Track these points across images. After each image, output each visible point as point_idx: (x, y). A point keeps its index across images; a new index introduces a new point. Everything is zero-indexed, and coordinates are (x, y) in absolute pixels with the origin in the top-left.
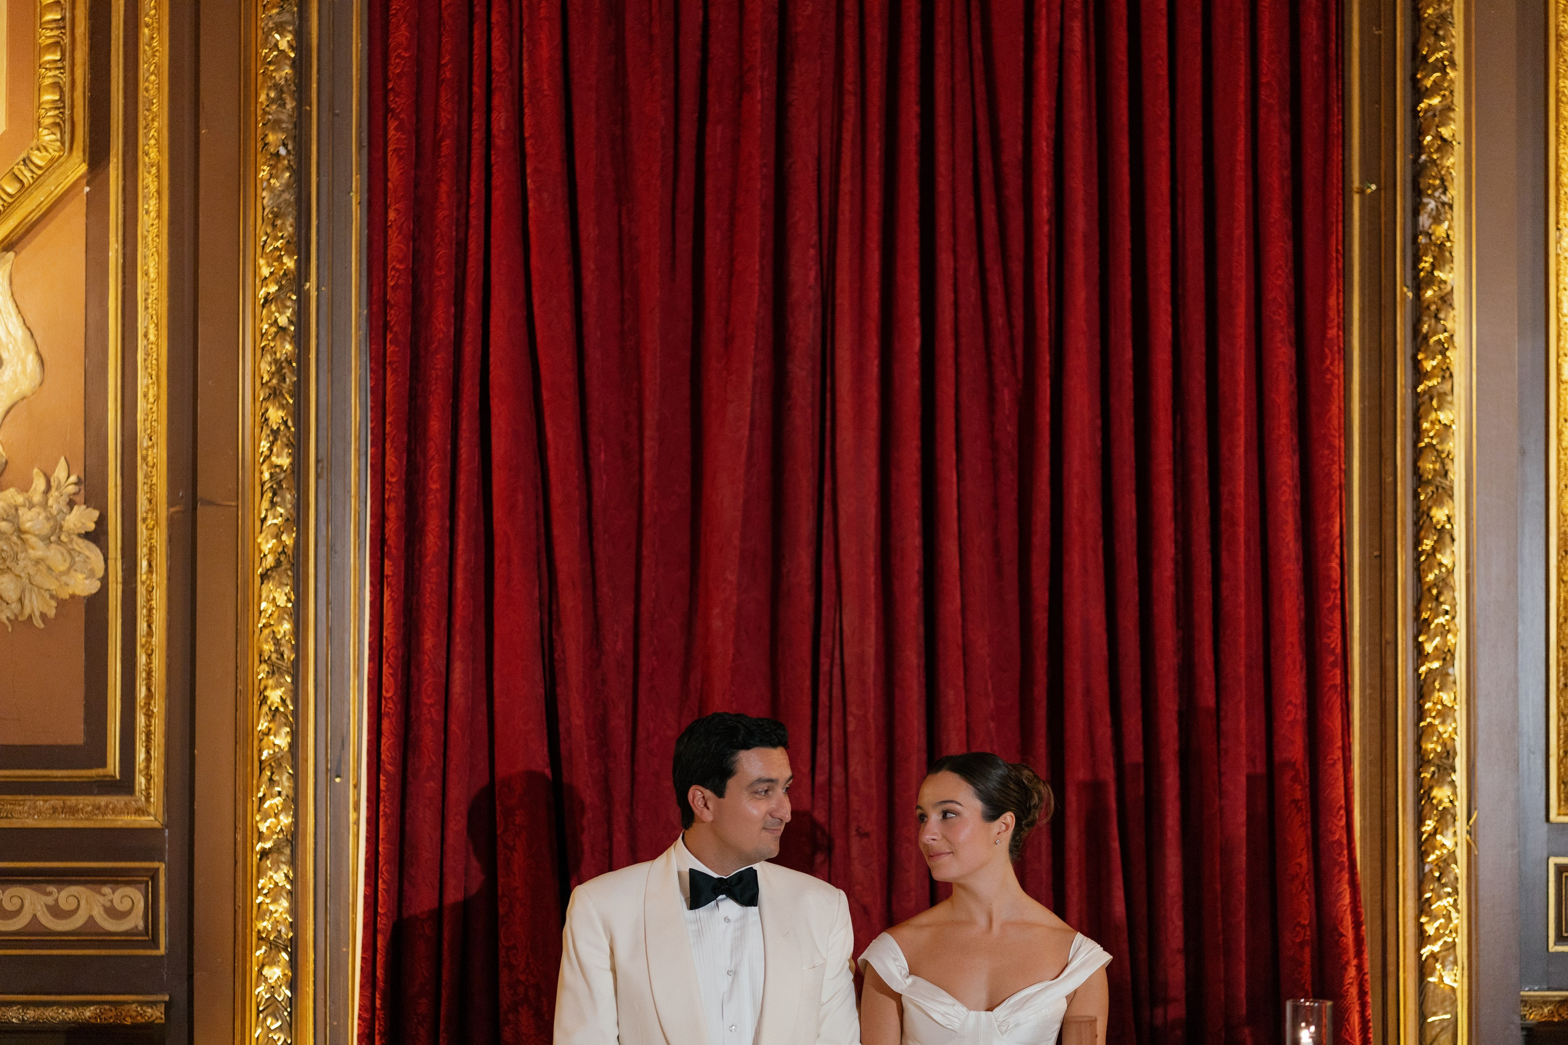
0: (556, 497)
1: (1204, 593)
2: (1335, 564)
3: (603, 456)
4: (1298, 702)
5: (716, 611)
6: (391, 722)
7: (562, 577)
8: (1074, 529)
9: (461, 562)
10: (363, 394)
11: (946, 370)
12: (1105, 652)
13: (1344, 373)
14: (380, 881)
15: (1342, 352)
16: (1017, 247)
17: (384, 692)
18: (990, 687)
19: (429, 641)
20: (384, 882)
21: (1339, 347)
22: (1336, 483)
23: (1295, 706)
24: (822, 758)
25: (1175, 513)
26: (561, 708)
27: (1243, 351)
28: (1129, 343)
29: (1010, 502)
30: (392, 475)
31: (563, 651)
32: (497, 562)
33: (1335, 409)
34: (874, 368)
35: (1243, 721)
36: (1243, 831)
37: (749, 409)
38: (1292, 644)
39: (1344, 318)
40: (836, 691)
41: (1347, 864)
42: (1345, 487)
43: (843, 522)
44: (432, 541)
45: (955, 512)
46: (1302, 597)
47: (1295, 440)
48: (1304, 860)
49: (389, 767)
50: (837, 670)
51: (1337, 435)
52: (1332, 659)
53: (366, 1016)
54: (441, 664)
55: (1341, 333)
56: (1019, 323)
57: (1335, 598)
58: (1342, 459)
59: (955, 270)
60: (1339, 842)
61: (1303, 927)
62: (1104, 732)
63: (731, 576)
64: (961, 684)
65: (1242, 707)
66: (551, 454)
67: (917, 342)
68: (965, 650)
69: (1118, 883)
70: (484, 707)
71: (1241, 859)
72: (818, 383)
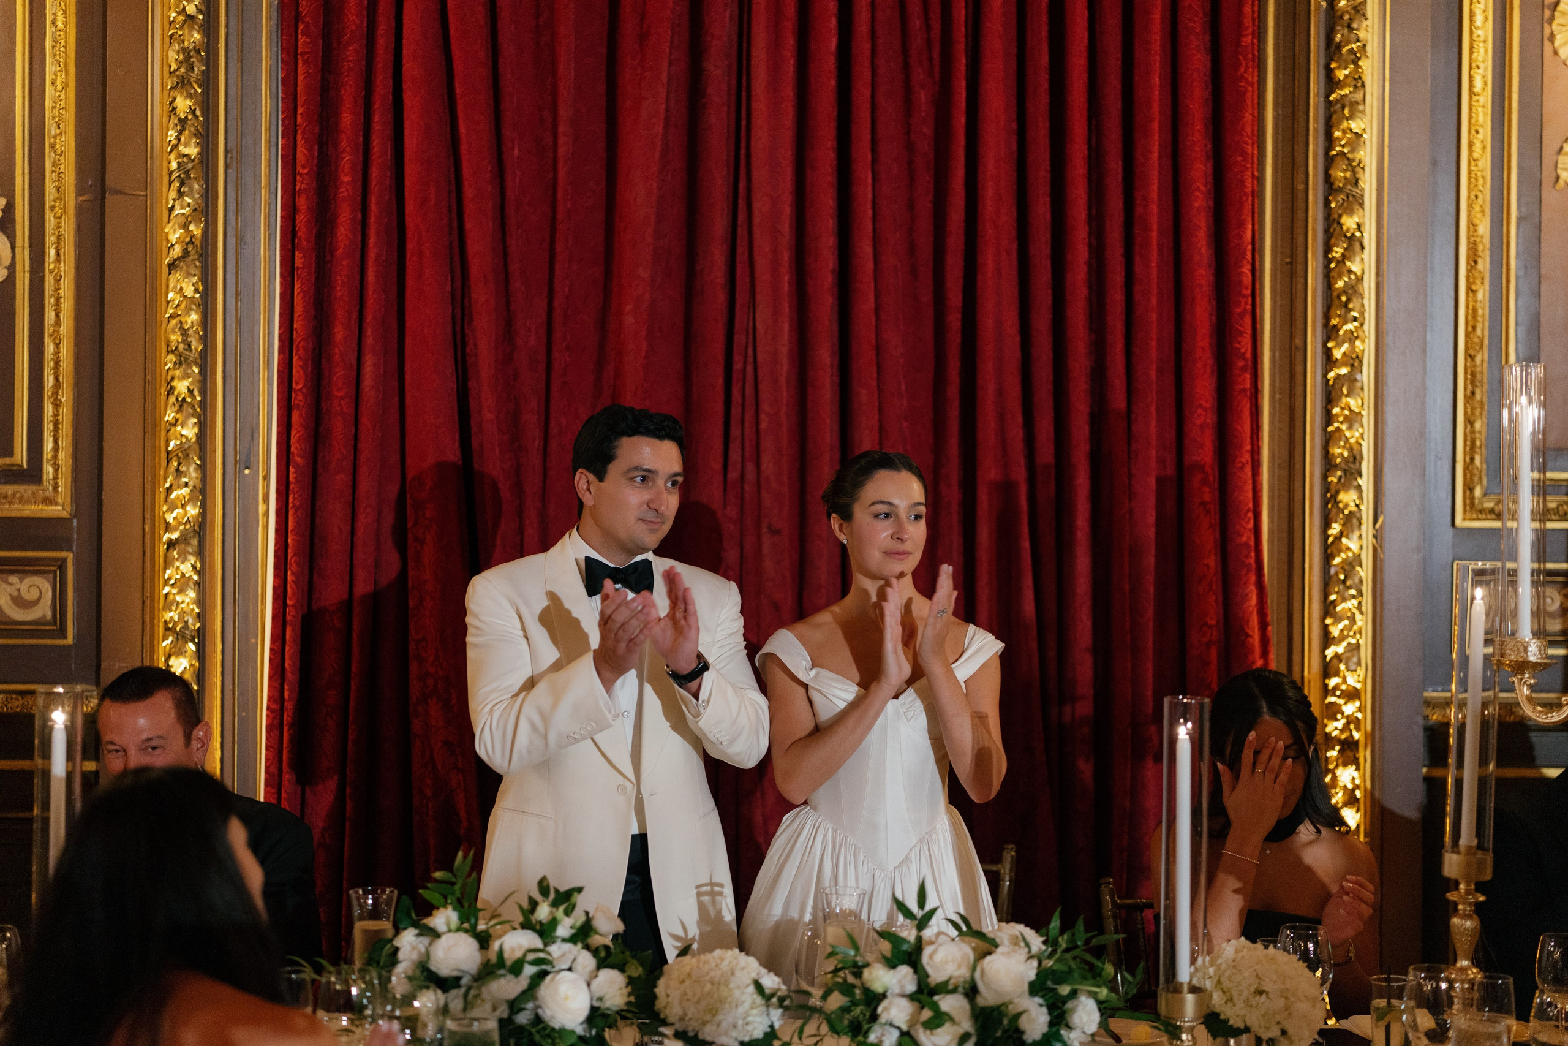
0: (469, 192)
1: (1116, 297)
2: (1246, 269)
3: (516, 151)
4: (1207, 405)
5: (629, 307)
6: (301, 415)
7: (475, 270)
8: (988, 231)
9: (372, 255)
10: (274, 86)
11: (862, 71)
12: (1018, 354)
13: (1259, 81)
14: (289, 573)
15: (1257, 61)
17: (294, 384)
18: (903, 387)
19: (340, 333)
20: (293, 573)
21: (1253, 55)
22: (1249, 190)
23: (1205, 410)
24: (735, 456)
25: (1090, 217)
26: (473, 404)
27: (1158, 57)
28: (1045, 47)
29: (926, 204)
30: (303, 167)
31: (475, 345)
32: (408, 255)
33: (1248, 117)
34: (790, 67)
35: (1154, 423)
36: (1152, 533)
37: (664, 106)
38: (1203, 349)
39: (1259, 27)
40: (749, 390)
41: (1254, 566)
42: (1258, 194)
43: (757, 221)
44: (344, 232)
45: (870, 212)
46: (1214, 303)
47: (1209, 147)
48: (1212, 561)
49: (298, 460)
50: (750, 369)
51: (1250, 141)
52: (1241, 363)
53: (274, 706)
54: (352, 357)
55: (1255, 41)
56: (936, 26)
57: (1246, 303)
58: (1255, 166)
60: (1247, 545)
61: (1210, 627)
62: (1016, 432)
63: (644, 274)
64: (874, 383)
65: (1153, 409)
66: (464, 148)
67: (834, 43)
68: (879, 350)
69: (1028, 581)
70: (396, 400)
71: (1150, 560)
72: (734, 82)
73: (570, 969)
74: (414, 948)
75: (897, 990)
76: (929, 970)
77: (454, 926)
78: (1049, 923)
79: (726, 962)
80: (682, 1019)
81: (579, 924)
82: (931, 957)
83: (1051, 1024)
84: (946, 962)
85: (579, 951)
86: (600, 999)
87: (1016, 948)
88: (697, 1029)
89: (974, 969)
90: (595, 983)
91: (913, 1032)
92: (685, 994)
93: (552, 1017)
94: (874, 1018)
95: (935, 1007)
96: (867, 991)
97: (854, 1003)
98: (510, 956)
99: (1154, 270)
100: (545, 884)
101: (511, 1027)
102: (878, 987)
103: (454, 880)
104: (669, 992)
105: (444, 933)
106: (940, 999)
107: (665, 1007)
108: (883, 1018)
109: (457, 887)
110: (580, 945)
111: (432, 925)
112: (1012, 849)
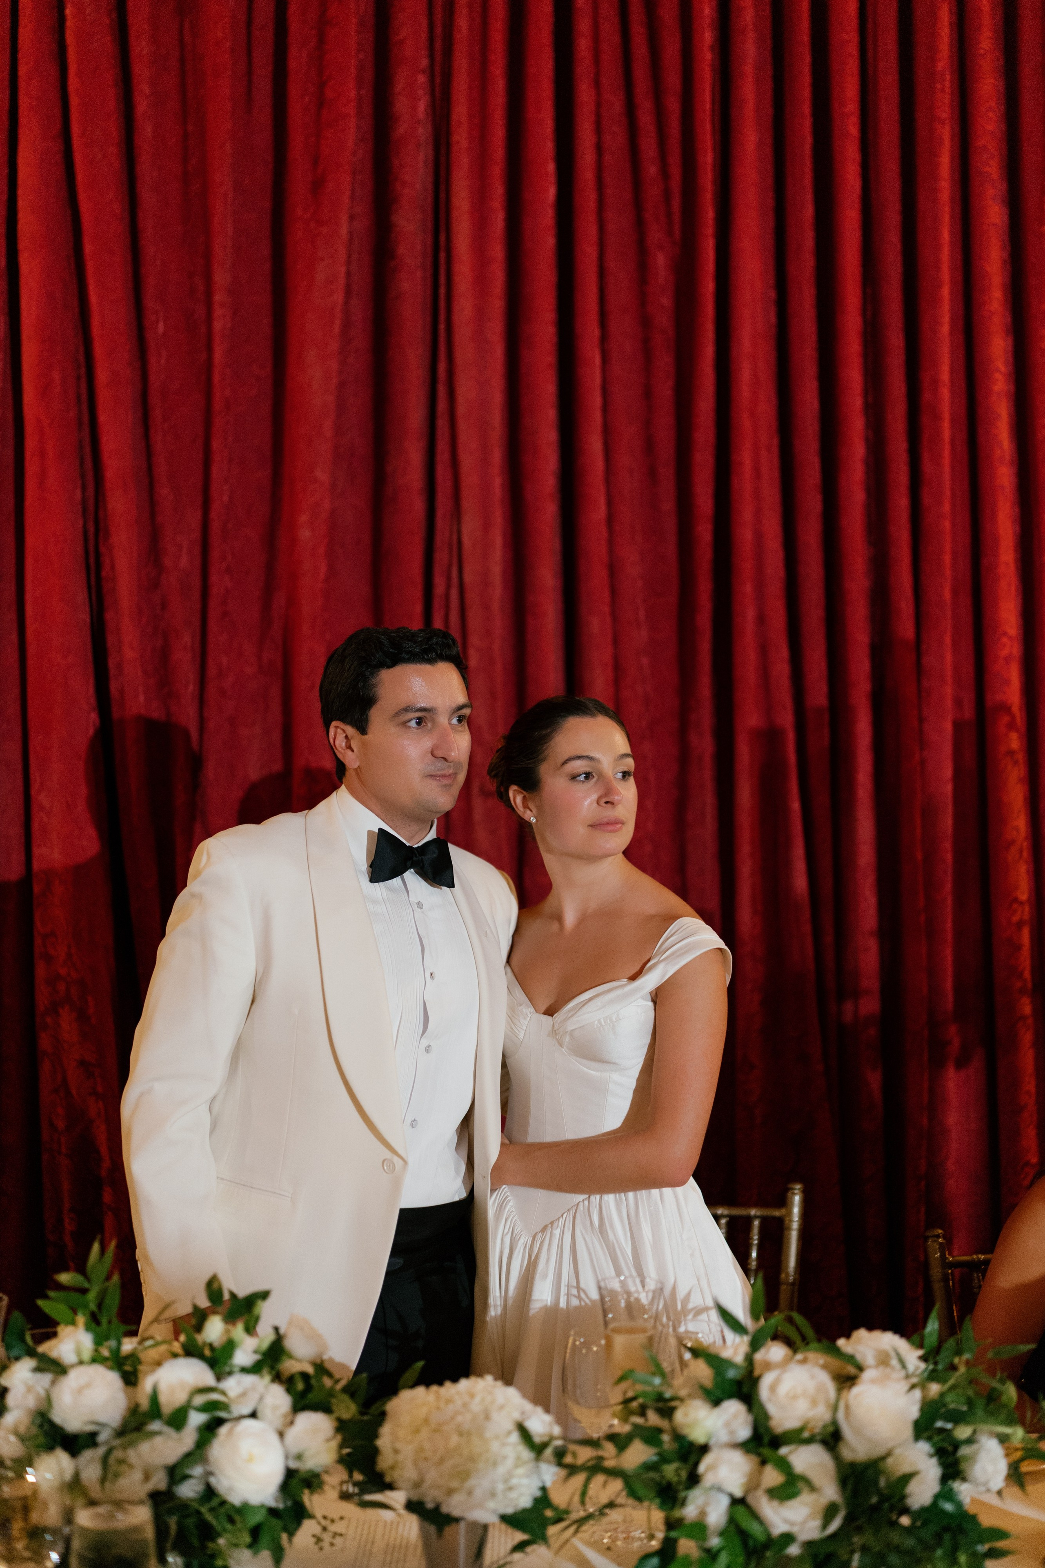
0: (102, 375)
1: (901, 503)
3: (161, 327)
4: (1013, 632)
5: (304, 518)
7: (111, 474)
8: (744, 422)
11: (588, 226)
12: (782, 573)
16: (673, 80)
18: (642, 614)
23: (1010, 638)
25: (867, 404)
26: (111, 640)
27: (947, 208)
29: (665, 390)
31: (113, 567)
32: (28, 455)
34: (498, 222)
35: (949, 655)
36: (949, 788)
37: (343, 270)
38: (1007, 564)
43: (461, 410)
45: (598, 401)
46: (1017, 508)
47: (1009, 319)
48: (1021, 823)
50: (454, 593)
56: (676, 173)
59: (599, 105)
61: (1022, 903)
62: (781, 668)
63: (322, 475)
64: (606, 609)
65: (948, 638)
66: (95, 321)
67: (552, 192)
68: (613, 569)
69: (799, 851)
70: (14, 639)
71: (947, 822)
72: (429, 241)
73: (254, 1415)
74: (29, 1389)
75: (724, 1437)
76: (772, 1409)
77: (87, 1355)
78: (924, 1326)
79: (477, 1399)
80: (417, 1485)
81: (265, 1345)
82: (773, 1388)
83: (945, 1479)
84: (795, 1397)
85: (266, 1387)
86: (299, 1457)
87: (888, 1370)
88: (439, 1499)
89: (835, 1408)
90: (292, 1434)
91: (750, 1500)
92: (421, 1449)
93: (231, 1489)
94: (694, 1480)
95: (784, 1466)
96: (678, 1437)
97: (664, 1459)
98: (170, 1400)
99: (947, 469)
101: (171, 1504)
102: (698, 1436)
103: (87, 1285)
104: (398, 1445)
105: (73, 1366)
106: (790, 1453)
107: (393, 1468)
108: (709, 1480)
109: (92, 1296)
110: (267, 1378)
111: (54, 1354)
112: (799, 1189)
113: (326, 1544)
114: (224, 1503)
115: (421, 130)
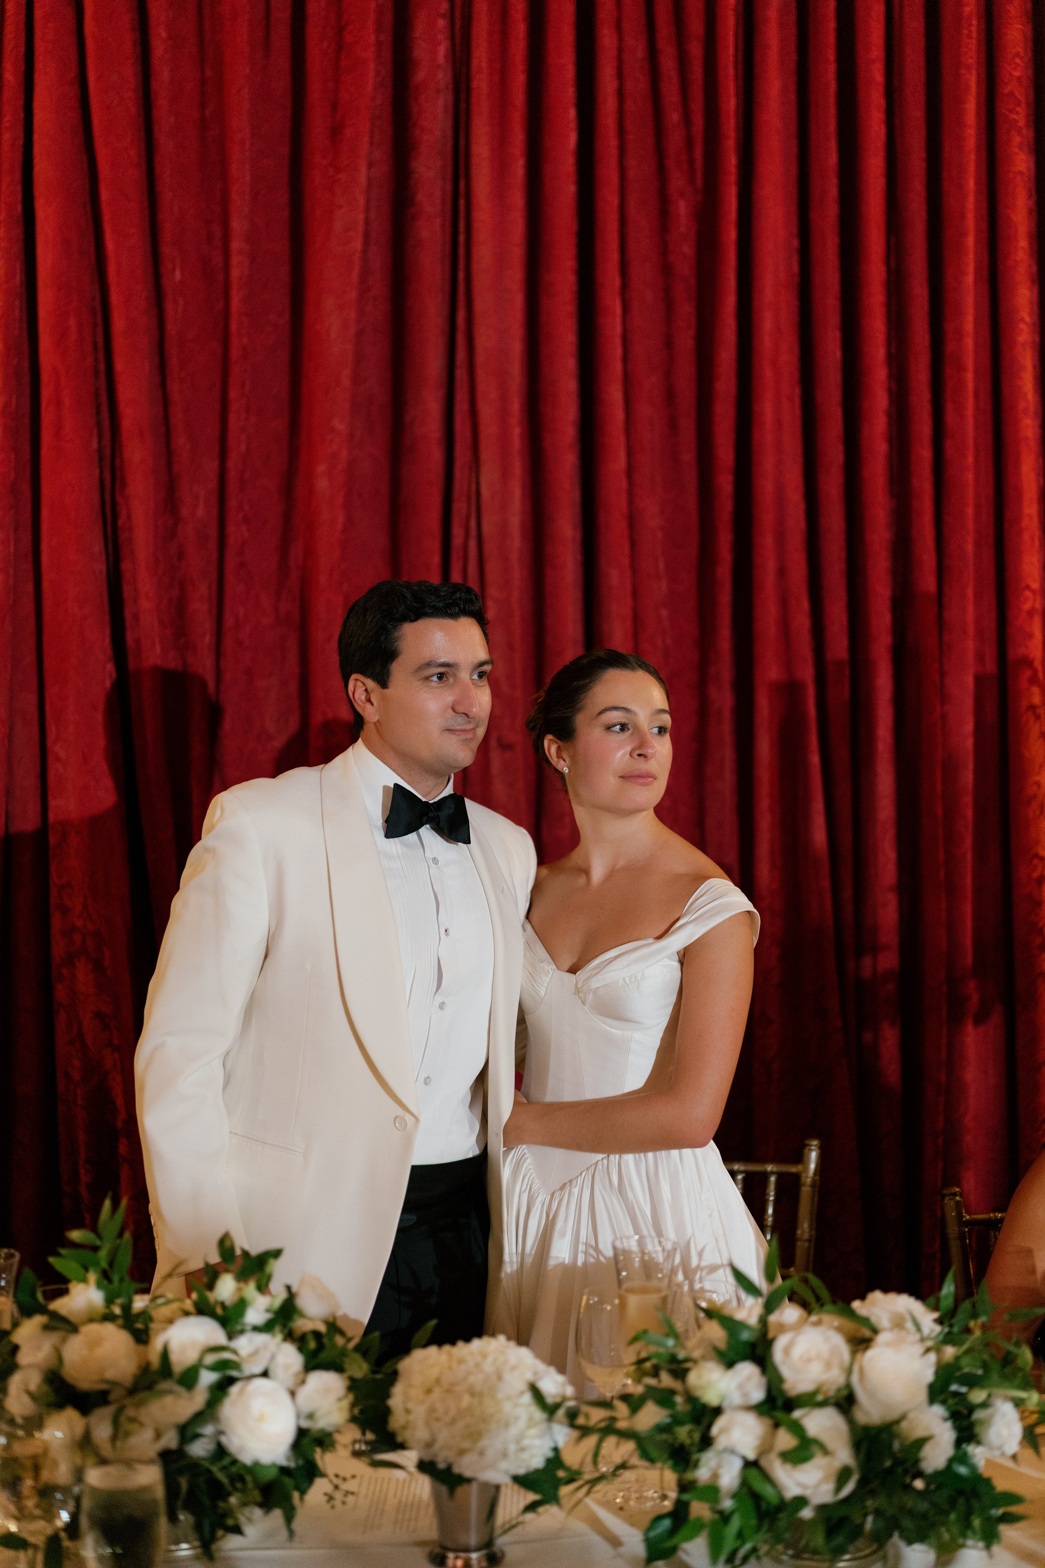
0: (119, 324)
1: (924, 454)
3: (178, 275)
4: (1036, 586)
5: (321, 468)
7: (127, 422)
8: (766, 373)
11: (609, 173)
12: (802, 525)
16: (696, 25)
18: (662, 566)
23: (1033, 591)
25: (890, 355)
26: (127, 591)
27: (972, 156)
28: (833, 144)
29: (686, 341)
31: (129, 517)
32: (44, 404)
34: (519, 169)
35: (971, 608)
36: (970, 743)
37: (361, 217)
38: (1031, 516)
43: (480, 358)
45: (619, 351)
47: (1035, 269)
50: (473, 544)
56: (698, 120)
59: (620, 50)
61: (1042, 859)
62: (802, 621)
63: (339, 425)
64: (626, 561)
65: (970, 592)
66: (112, 267)
67: (572, 139)
68: (632, 521)
69: (818, 806)
70: (30, 588)
71: (968, 777)
72: (449, 187)
73: (265, 1374)
74: (39, 1347)
75: (737, 1399)
76: (786, 1372)
77: (98, 1312)
78: (940, 1288)
79: (490, 1359)
80: (429, 1445)
81: (278, 1302)
82: (787, 1351)
83: (959, 1443)
84: (809, 1360)
85: (278, 1344)
86: (311, 1416)
87: (903, 1333)
88: (451, 1459)
89: (849, 1371)
90: (304, 1393)
91: (763, 1463)
92: (432, 1410)
93: (242, 1448)
94: (707, 1442)
95: (797, 1429)
96: (691, 1399)
97: (677, 1421)
98: (183, 1357)
99: (970, 421)
100: (227, 1244)
101: (182, 1463)
102: (711, 1398)
103: (98, 1243)
104: (410, 1405)
105: (83, 1324)
106: (804, 1416)
107: (404, 1428)
108: (722, 1442)
109: (103, 1254)
110: (279, 1337)
111: (63, 1310)
112: (816, 1145)
113: (337, 1503)
114: (235, 1462)
115: (440, 75)
